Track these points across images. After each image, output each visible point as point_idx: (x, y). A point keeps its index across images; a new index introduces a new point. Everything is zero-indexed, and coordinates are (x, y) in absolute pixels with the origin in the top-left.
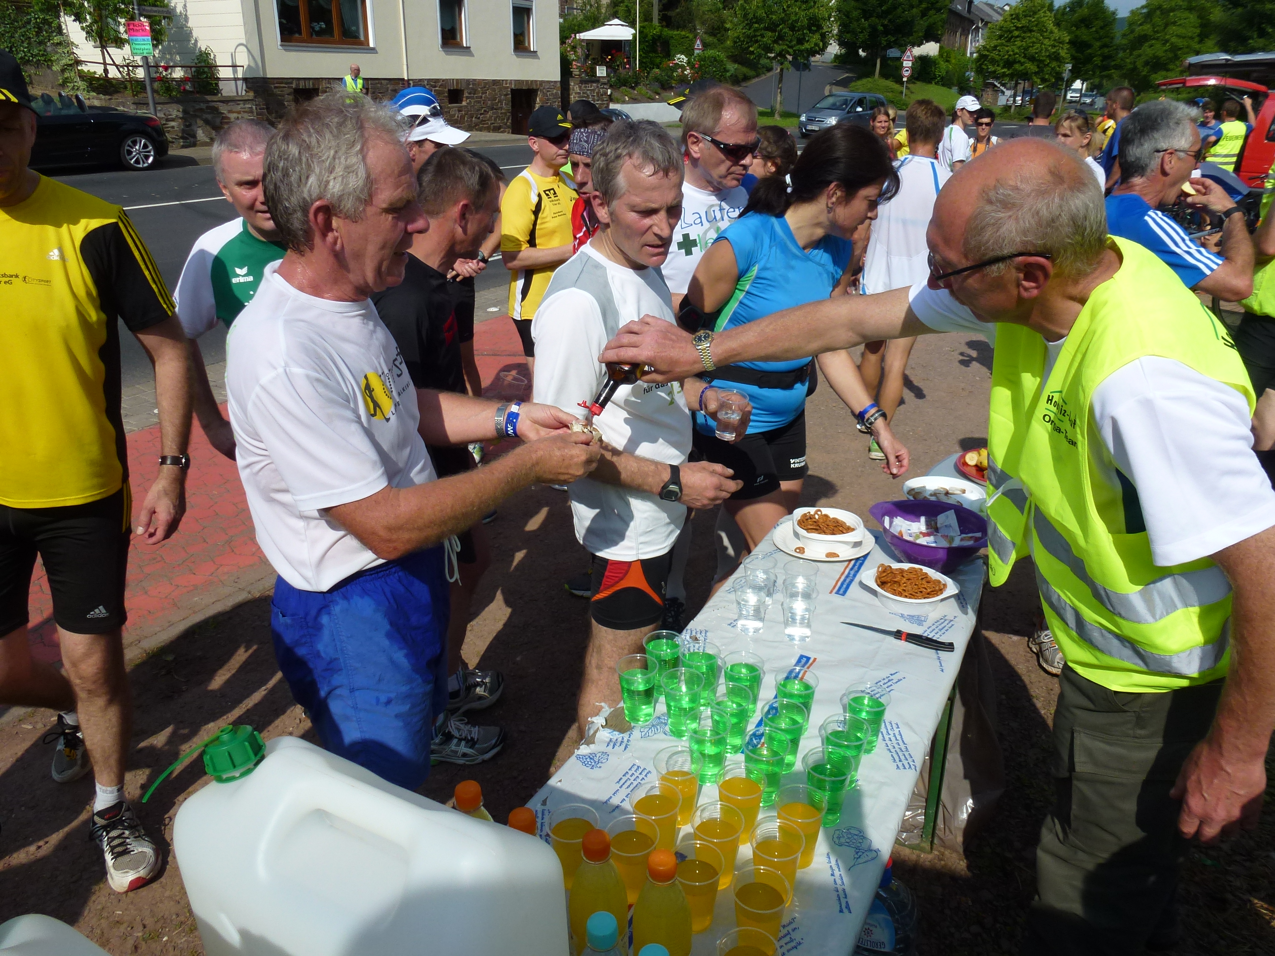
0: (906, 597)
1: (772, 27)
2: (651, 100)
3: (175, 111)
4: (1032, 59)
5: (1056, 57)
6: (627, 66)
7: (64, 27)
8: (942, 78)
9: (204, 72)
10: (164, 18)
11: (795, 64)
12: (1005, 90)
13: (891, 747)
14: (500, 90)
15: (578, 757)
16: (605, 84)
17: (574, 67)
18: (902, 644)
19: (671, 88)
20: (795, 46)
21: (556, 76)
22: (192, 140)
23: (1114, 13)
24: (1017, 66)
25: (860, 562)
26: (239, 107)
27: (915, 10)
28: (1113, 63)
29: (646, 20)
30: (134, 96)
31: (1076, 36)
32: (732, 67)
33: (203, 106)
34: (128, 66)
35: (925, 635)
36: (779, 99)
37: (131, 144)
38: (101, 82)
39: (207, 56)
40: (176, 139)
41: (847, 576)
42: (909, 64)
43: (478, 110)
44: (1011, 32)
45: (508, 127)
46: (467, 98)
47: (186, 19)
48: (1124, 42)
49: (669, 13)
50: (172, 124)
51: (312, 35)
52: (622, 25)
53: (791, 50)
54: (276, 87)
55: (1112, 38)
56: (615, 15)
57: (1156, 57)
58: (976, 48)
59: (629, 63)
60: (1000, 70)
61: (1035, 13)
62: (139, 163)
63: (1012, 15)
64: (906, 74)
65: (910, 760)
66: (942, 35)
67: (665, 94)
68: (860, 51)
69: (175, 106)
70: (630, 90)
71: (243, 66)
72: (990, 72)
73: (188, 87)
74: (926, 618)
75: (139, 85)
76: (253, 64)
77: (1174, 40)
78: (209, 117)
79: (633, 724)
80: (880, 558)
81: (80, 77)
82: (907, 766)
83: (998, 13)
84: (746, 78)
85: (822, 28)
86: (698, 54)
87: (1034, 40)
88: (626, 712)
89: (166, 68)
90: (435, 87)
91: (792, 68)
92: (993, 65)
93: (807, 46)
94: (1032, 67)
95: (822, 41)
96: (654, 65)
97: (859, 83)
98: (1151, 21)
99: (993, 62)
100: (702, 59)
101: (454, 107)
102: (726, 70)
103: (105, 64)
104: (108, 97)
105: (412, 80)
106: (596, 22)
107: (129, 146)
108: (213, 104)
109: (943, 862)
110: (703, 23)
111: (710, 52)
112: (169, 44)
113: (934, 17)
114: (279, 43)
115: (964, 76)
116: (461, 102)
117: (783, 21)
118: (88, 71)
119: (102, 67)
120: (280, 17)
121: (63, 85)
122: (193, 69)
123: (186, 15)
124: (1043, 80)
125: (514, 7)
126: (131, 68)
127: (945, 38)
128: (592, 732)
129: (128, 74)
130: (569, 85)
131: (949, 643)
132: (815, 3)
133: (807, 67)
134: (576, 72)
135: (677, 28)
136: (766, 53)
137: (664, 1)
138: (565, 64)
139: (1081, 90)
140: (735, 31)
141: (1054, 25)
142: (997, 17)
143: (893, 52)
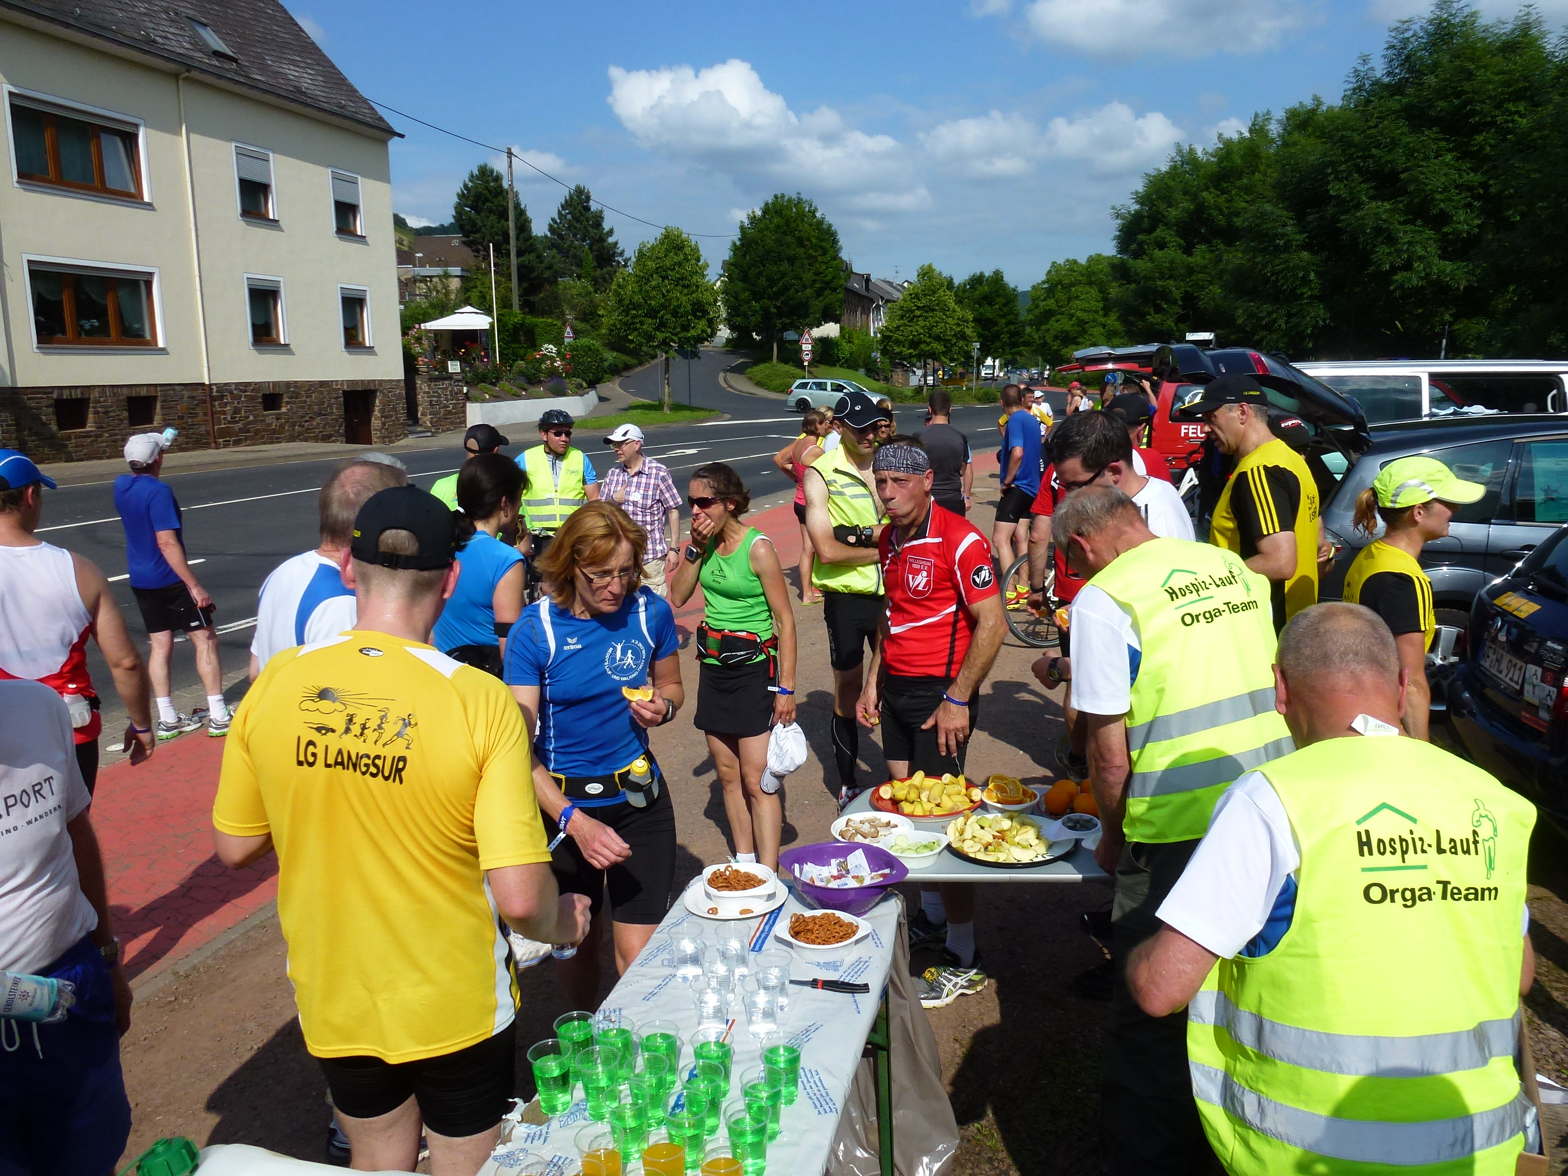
0: (819, 944)
1: (652, 313)
2: (517, 397)
4: (938, 338)
5: (963, 336)
6: (485, 360)
8: (847, 360)
11: (681, 351)
12: (915, 369)
13: (812, 1095)
14: (329, 393)
15: (496, 1159)
16: (459, 381)
17: (421, 363)
19: (540, 382)
20: (679, 333)
21: (397, 372)
23: (1015, 290)
24: (923, 346)
25: (774, 914)
27: (808, 291)
28: (1021, 340)
29: (504, 307)
31: (981, 314)
32: (610, 356)
35: (842, 980)
36: (667, 390)
41: (762, 932)
42: (809, 347)
43: (302, 417)
44: (912, 312)
45: (341, 435)
46: (288, 403)
48: (1031, 316)
49: (531, 298)
51: (80, 335)
52: (476, 313)
53: (675, 338)
54: (29, 399)
55: (1017, 315)
56: (467, 302)
57: (1066, 332)
58: (878, 328)
59: (487, 356)
60: (907, 351)
61: (934, 292)
63: (911, 295)
64: (807, 358)
65: (831, 1104)
66: (841, 315)
67: (532, 390)
68: (754, 334)
70: (490, 386)
72: (896, 353)
74: (842, 962)
77: (1079, 314)
79: (550, 1116)
80: (795, 908)
82: (828, 1110)
83: (899, 291)
84: (627, 367)
85: (708, 314)
86: (569, 343)
87: (938, 319)
88: (542, 1104)
90: (246, 392)
91: (680, 357)
92: (898, 346)
93: (692, 333)
94: (939, 347)
95: (709, 327)
96: (517, 356)
97: (756, 369)
98: (1054, 297)
99: (898, 342)
100: (573, 348)
101: (269, 415)
102: (602, 360)
105: (215, 384)
106: (445, 309)
110: (573, 308)
111: (584, 341)
113: (830, 297)
114: (35, 345)
115: (870, 356)
116: (279, 408)
117: (664, 307)
120: (37, 313)
124: (952, 360)
125: (343, 298)
127: (845, 318)
128: (507, 1131)
130: (415, 384)
131: (866, 985)
132: (697, 287)
133: (695, 355)
134: (423, 368)
135: (543, 315)
136: (648, 342)
137: (525, 285)
138: (410, 361)
139: (994, 366)
140: (609, 319)
141: (956, 304)
142: (896, 295)
143: (790, 335)
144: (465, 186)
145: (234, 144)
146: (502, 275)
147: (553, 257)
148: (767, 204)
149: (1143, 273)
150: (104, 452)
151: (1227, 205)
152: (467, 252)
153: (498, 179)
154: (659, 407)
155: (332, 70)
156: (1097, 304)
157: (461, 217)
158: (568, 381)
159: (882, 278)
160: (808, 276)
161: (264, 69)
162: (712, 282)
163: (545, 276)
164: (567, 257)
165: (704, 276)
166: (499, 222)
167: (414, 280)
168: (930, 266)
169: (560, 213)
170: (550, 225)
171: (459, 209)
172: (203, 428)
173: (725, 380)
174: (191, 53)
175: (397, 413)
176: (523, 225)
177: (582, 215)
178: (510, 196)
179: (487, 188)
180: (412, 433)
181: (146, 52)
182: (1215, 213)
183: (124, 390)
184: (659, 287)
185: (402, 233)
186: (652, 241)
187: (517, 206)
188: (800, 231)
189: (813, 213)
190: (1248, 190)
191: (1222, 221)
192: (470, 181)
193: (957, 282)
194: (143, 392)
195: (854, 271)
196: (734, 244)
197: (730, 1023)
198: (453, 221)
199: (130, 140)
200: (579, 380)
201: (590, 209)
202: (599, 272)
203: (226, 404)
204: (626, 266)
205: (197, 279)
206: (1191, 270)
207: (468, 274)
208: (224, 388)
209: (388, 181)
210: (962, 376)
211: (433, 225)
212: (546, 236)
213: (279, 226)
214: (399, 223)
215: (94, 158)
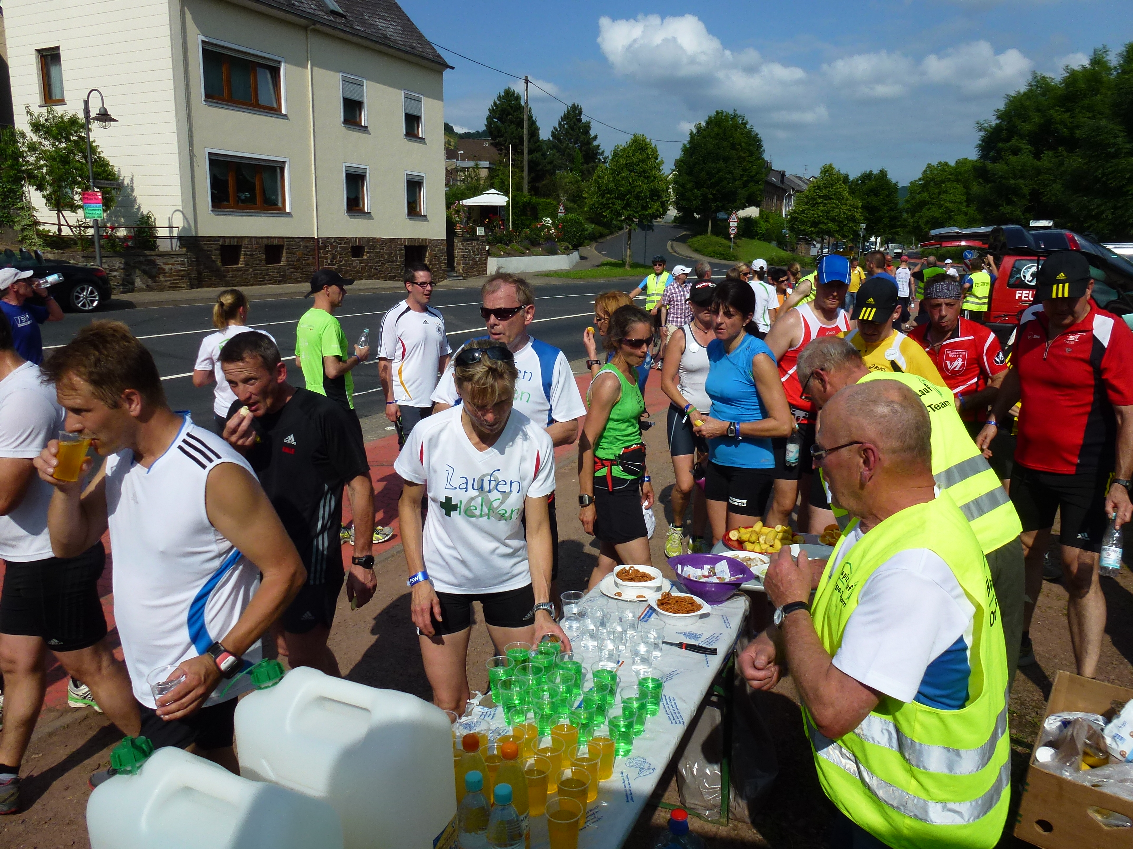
1: (621, 196)
2: (523, 254)
3: (118, 263)
4: (833, 220)
5: (853, 219)
6: (502, 227)
7: (27, 195)
8: (763, 235)
9: (145, 232)
10: (114, 189)
11: (640, 225)
12: (815, 243)
13: (668, 712)
14: (396, 246)
16: (484, 241)
17: (458, 228)
18: (684, 652)
19: (539, 244)
20: (640, 211)
21: (442, 234)
22: (131, 286)
23: (896, 185)
24: (822, 226)
26: (174, 260)
27: (737, 183)
28: (899, 223)
29: (517, 190)
30: (83, 250)
31: (868, 202)
32: (590, 227)
33: (142, 259)
34: (80, 226)
35: (700, 645)
36: (628, 253)
37: (79, 291)
38: (55, 239)
39: (148, 219)
40: (116, 286)
42: (735, 224)
43: (377, 263)
44: (815, 199)
46: (368, 253)
47: (132, 189)
48: (908, 206)
49: (537, 185)
50: (115, 273)
51: (238, 203)
52: (498, 194)
53: (636, 215)
54: (205, 244)
55: (897, 204)
56: (492, 186)
57: (934, 218)
58: (789, 211)
59: (503, 224)
60: (809, 229)
61: (833, 185)
62: (85, 306)
63: (815, 187)
64: (733, 232)
65: (680, 719)
66: (761, 201)
67: (534, 249)
68: (695, 214)
69: (119, 259)
70: (505, 246)
71: (178, 227)
72: (801, 230)
73: (130, 244)
74: (702, 635)
75: (89, 242)
76: (186, 226)
77: (947, 204)
78: (146, 268)
79: (497, 704)
81: (37, 235)
82: (678, 722)
83: (806, 184)
84: (602, 236)
85: (662, 198)
86: (561, 217)
87: (834, 205)
88: (493, 697)
89: (113, 228)
90: (341, 244)
91: (639, 229)
92: (803, 225)
93: (649, 211)
94: (834, 227)
95: (662, 207)
96: (524, 226)
97: (695, 239)
98: (927, 190)
99: (802, 222)
100: (564, 221)
101: (356, 260)
102: (584, 230)
103: (59, 224)
104: (60, 251)
105: (321, 238)
106: (477, 191)
107: (78, 292)
108: (150, 257)
109: (736, 832)
110: (566, 192)
111: (572, 216)
112: (116, 209)
113: (753, 187)
114: (210, 209)
115: (781, 232)
116: (362, 256)
117: (630, 192)
118: (43, 229)
119: (57, 226)
120: (212, 188)
121: (22, 242)
122: (135, 229)
123: (132, 186)
124: (844, 237)
125: (407, 181)
126: (82, 229)
127: (764, 203)
129: (80, 233)
130: (454, 242)
131: (716, 650)
132: (655, 178)
133: (650, 227)
134: (460, 232)
135: (544, 196)
136: (617, 217)
137: (533, 175)
138: (450, 226)
139: (876, 242)
140: (590, 199)
141: (849, 194)
142: (805, 187)
143: (722, 215)
144: (495, 103)
145: (341, 74)
146: (517, 168)
147: (554, 155)
148: (710, 118)
149: (1000, 174)
150: (249, 281)
151: (1070, 120)
152: (494, 151)
153: (518, 98)
154: (622, 265)
155: (408, 23)
156: (962, 197)
157: (491, 126)
158: (559, 244)
159: (794, 174)
160: (738, 172)
161: (363, 22)
162: (665, 175)
163: (547, 168)
164: (563, 155)
165: (660, 170)
166: (517, 130)
167: (457, 170)
168: (831, 166)
169: (560, 123)
170: (553, 132)
171: (489, 119)
172: (312, 268)
173: (672, 247)
174: (316, 12)
175: (440, 262)
176: (534, 131)
177: (575, 125)
178: (525, 111)
179: (509, 105)
180: (450, 277)
181: (287, 12)
182: (1060, 127)
183: (264, 240)
184: (627, 177)
185: (450, 137)
186: (624, 144)
187: (530, 118)
188: (734, 138)
189: (745, 124)
190: (1090, 108)
191: (1065, 132)
192: (498, 100)
193: (851, 178)
194: (275, 242)
195: (773, 168)
196: (684, 146)
197: (620, 663)
198: (485, 128)
199: (275, 72)
200: (567, 244)
201: (581, 121)
202: (585, 167)
203: (327, 252)
204: (605, 162)
205: (313, 166)
206: (1039, 172)
207: (494, 167)
208: (327, 241)
209: (442, 101)
210: (851, 249)
211: (472, 131)
212: (549, 140)
213: (368, 131)
214: (448, 129)
215: (252, 84)
